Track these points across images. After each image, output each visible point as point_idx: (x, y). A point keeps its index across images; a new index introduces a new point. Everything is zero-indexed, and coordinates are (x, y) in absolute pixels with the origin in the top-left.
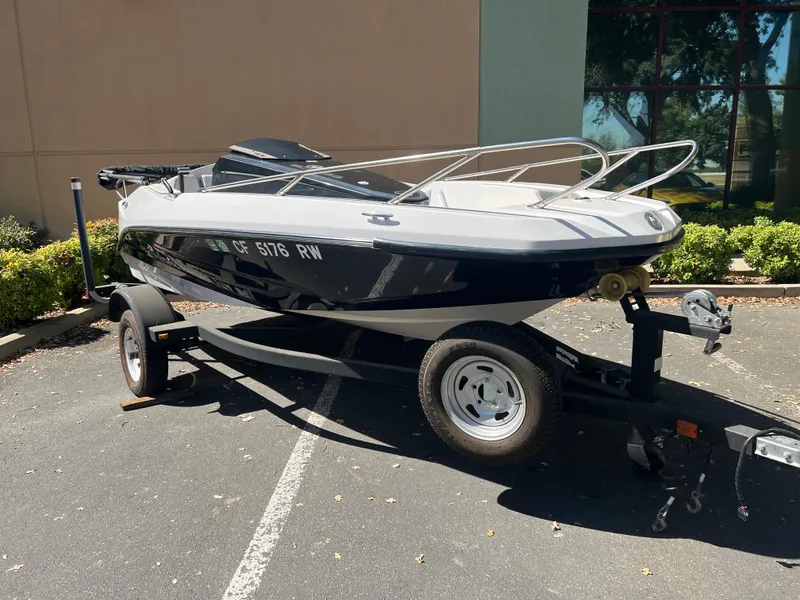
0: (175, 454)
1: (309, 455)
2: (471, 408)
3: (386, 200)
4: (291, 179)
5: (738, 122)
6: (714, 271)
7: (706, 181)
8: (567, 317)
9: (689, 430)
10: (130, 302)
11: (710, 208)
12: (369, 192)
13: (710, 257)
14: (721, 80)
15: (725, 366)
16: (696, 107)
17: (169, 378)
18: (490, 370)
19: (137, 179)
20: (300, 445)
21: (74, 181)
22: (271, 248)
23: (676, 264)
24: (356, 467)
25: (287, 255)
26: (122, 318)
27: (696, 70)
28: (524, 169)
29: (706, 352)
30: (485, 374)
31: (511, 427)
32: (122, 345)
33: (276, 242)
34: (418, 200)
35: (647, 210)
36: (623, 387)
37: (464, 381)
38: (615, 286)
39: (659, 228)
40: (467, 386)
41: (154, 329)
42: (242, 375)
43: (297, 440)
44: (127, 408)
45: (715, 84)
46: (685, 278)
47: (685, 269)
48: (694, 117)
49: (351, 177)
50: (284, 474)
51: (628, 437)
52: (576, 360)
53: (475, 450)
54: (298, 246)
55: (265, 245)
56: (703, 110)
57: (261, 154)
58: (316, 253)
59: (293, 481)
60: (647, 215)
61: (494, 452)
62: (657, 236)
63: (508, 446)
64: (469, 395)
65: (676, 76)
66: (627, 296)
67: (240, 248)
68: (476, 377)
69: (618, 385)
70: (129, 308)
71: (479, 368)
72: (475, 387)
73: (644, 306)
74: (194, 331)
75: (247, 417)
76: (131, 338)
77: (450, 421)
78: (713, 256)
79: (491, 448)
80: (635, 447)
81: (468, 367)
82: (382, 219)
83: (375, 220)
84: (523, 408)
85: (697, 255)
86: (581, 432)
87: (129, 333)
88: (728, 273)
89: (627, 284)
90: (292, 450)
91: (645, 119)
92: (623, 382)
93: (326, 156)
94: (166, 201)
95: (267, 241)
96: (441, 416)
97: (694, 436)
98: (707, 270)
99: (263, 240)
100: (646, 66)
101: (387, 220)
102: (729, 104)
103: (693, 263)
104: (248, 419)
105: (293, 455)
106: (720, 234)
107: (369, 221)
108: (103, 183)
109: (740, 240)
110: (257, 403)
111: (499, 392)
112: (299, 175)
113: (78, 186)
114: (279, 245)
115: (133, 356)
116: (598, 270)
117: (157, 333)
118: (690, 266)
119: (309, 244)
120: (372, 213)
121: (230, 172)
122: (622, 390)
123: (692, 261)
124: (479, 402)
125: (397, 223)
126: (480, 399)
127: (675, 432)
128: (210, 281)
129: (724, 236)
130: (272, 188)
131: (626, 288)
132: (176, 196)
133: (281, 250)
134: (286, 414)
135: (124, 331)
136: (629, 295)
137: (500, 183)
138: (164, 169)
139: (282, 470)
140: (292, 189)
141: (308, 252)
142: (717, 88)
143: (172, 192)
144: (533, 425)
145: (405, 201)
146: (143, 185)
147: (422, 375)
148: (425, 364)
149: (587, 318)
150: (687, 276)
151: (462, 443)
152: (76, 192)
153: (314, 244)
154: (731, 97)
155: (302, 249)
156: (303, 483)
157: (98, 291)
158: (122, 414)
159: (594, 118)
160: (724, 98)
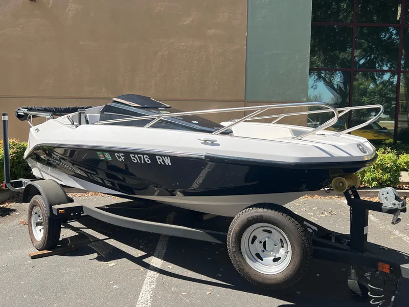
0: (70, 285)
1: (154, 286)
2: (258, 255)
3: (211, 132)
4: (154, 119)
5: (400, 90)
6: (390, 181)
7: (382, 126)
8: (302, 208)
9: (386, 268)
10: (41, 190)
11: (385, 143)
12: (199, 127)
13: (388, 173)
14: (389, 65)
15: (400, 238)
16: (374, 80)
17: (60, 239)
18: (270, 232)
19: (47, 115)
20: (147, 281)
21: (4, 115)
22: (140, 158)
23: (368, 176)
24: (184, 294)
25: (150, 162)
26: (32, 200)
27: (373, 59)
28: (281, 116)
29: (393, 223)
30: (267, 234)
31: (282, 267)
32: (30, 218)
33: (143, 154)
34: (228, 133)
35: (357, 142)
36: (345, 244)
37: (254, 238)
38: (341, 184)
39: (365, 152)
40: (256, 242)
41: (56, 207)
42: (108, 237)
43: (145, 278)
44: (34, 257)
45: (385, 68)
46: (373, 185)
47: (373, 180)
48: (372, 86)
49: (189, 119)
50: (140, 297)
51: (348, 275)
52: (316, 229)
53: (261, 280)
54: (157, 157)
55: (136, 156)
56: (378, 82)
57: (132, 104)
58: (168, 161)
59: (146, 301)
60: (358, 145)
61: (272, 282)
62: (363, 157)
63: (281, 277)
64: (257, 247)
65: (362, 62)
66: (347, 190)
67: (119, 157)
68: (262, 236)
69: (342, 243)
70: (39, 194)
71: (264, 230)
72: (261, 242)
73: (357, 196)
74: (80, 209)
75: (112, 263)
76: (36, 213)
77: (246, 263)
78: (390, 172)
79: (270, 279)
80: (353, 282)
81: (257, 230)
82: (210, 142)
83: (205, 142)
84: (290, 255)
85: (380, 171)
86: (318, 275)
87: (36, 209)
88: (399, 182)
89: (347, 183)
90: (143, 283)
91: (342, 85)
92: (346, 241)
93: (168, 106)
94: (68, 128)
95: (138, 154)
96: (241, 260)
97: (388, 271)
98: (387, 181)
99: (135, 153)
100: (343, 55)
101: (213, 143)
102: (395, 80)
103: (378, 176)
104: (113, 264)
105: (144, 287)
106: (393, 159)
107: (202, 143)
108: (19, 116)
109: (405, 163)
110: (119, 254)
111: (275, 245)
112: (159, 117)
113: (6, 118)
114: (145, 156)
115: (38, 224)
116: (331, 176)
117: (58, 210)
118: (376, 178)
119: (164, 156)
120: (203, 139)
121: (111, 113)
122: (345, 246)
123: (378, 174)
124: (263, 251)
125: (219, 145)
126: (264, 249)
127: (377, 270)
128: (86, 176)
129: (396, 160)
130: (141, 124)
131: (347, 187)
132: (77, 127)
133: (146, 159)
134: (139, 261)
135: (32, 209)
136: (349, 190)
137: (267, 124)
138: (56, 109)
139: (138, 295)
140: (154, 124)
141: (163, 161)
142: (387, 71)
143: (73, 124)
144: (296, 264)
145: (222, 133)
146: (51, 118)
147: (230, 235)
148: (232, 228)
149: (315, 208)
150: (375, 184)
151: (253, 276)
152: (4, 121)
153: (167, 156)
154: (396, 77)
155: (159, 159)
156: (153, 302)
157: (12, 183)
158: (31, 261)
159: (312, 85)
160: (391, 77)
